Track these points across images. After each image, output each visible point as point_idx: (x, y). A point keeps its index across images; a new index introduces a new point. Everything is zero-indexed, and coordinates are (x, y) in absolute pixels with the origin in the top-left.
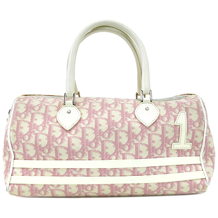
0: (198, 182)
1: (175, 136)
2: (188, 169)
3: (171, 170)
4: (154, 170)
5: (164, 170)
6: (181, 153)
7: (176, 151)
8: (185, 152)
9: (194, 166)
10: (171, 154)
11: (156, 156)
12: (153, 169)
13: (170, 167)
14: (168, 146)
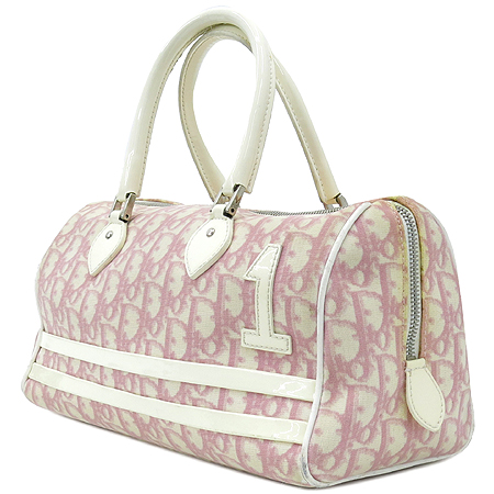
0: (282, 450)
1: (245, 310)
2: (273, 407)
3: (230, 401)
4: (195, 394)
5: (214, 397)
6: (266, 360)
7: (257, 354)
8: (279, 361)
9: (290, 405)
10: (240, 360)
11: (203, 356)
12: (193, 390)
13: (231, 395)
14: (233, 335)
